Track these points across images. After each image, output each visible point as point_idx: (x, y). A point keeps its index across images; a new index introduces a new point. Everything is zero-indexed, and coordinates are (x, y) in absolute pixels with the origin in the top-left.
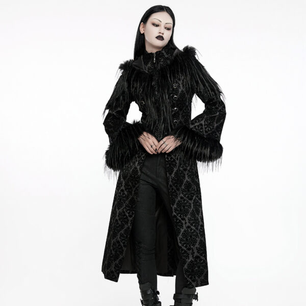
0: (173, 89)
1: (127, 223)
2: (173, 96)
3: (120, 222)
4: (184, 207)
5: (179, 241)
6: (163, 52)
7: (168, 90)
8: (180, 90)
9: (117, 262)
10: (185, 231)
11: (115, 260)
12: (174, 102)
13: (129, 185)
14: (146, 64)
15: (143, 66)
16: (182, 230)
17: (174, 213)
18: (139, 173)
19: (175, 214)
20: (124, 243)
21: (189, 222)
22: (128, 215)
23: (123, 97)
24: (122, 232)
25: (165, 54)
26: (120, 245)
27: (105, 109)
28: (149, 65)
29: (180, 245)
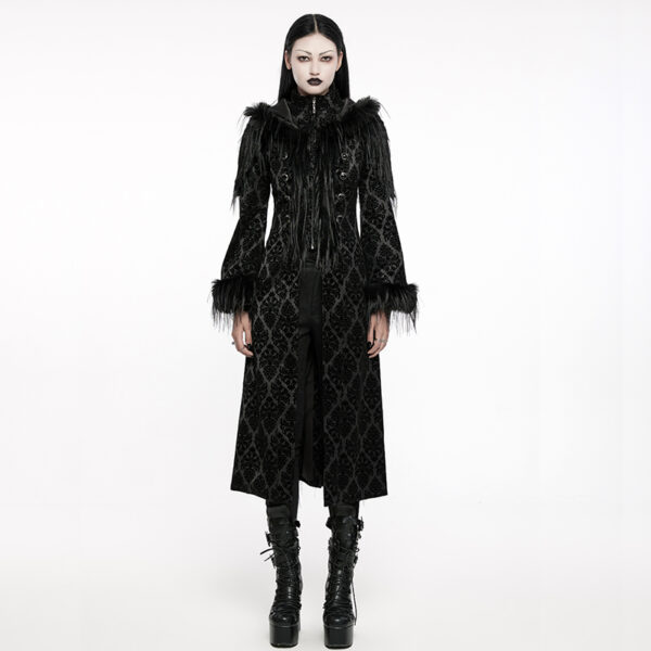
0: (341, 161)
1: (287, 400)
2: (340, 173)
3: (275, 402)
4: (346, 367)
5: (325, 424)
6: (329, 98)
7: (334, 163)
8: (352, 165)
9: (284, 469)
10: (338, 409)
11: (280, 468)
12: (341, 183)
13: (281, 335)
14: (295, 113)
15: (290, 117)
16: (334, 406)
17: (326, 376)
18: (297, 311)
19: (328, 377)
20: (289, 436)
21: (348, 396)
22: (286, 386)
23: (257, 168)
24: (282, 417)
25: (330, 102)
26: (283, 440)
27: (235, 197)
28: (301, 116)
29: (326, 431)
